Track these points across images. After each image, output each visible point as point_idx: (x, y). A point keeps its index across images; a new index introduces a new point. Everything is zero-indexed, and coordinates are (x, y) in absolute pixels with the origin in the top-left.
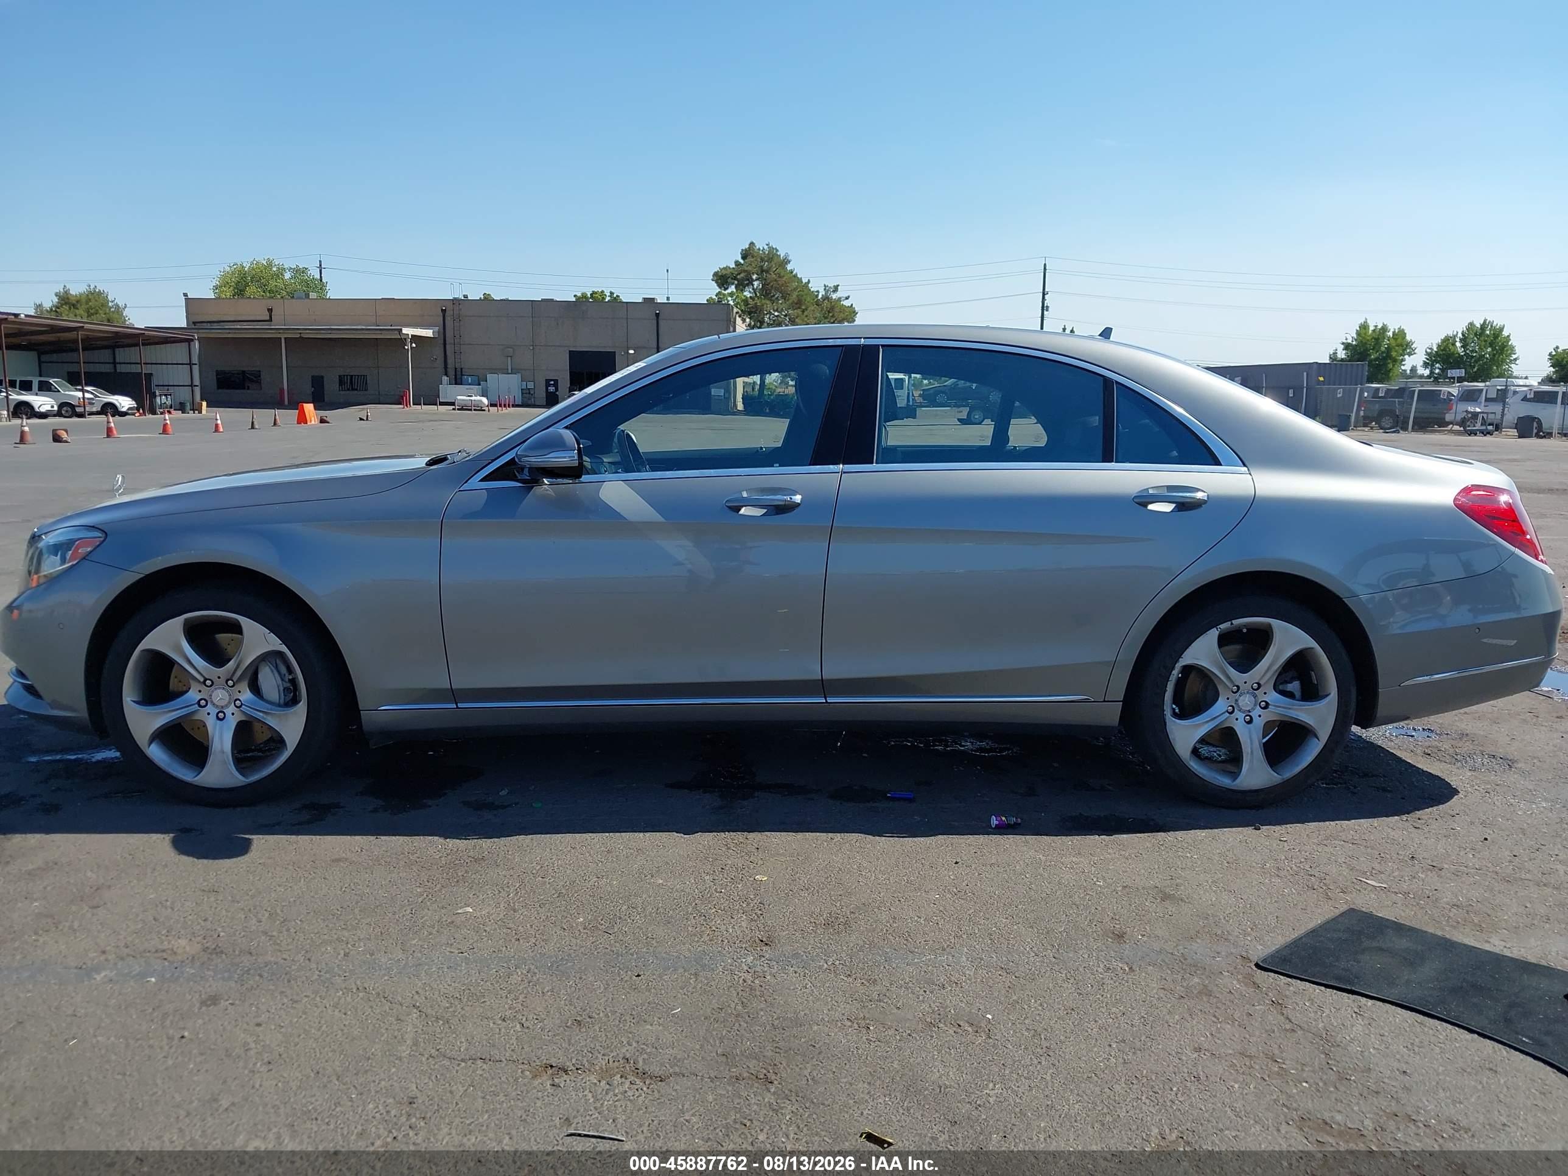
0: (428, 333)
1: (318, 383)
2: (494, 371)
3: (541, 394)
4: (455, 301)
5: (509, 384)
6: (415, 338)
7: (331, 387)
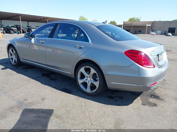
0: (150, 25)
1: (136, 31)
2: (157, 30)
3: (164, 33)
4: (154, 21)
5: (160, 32)
6: (148, 26)
7: (137, 32)
